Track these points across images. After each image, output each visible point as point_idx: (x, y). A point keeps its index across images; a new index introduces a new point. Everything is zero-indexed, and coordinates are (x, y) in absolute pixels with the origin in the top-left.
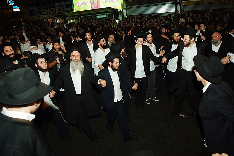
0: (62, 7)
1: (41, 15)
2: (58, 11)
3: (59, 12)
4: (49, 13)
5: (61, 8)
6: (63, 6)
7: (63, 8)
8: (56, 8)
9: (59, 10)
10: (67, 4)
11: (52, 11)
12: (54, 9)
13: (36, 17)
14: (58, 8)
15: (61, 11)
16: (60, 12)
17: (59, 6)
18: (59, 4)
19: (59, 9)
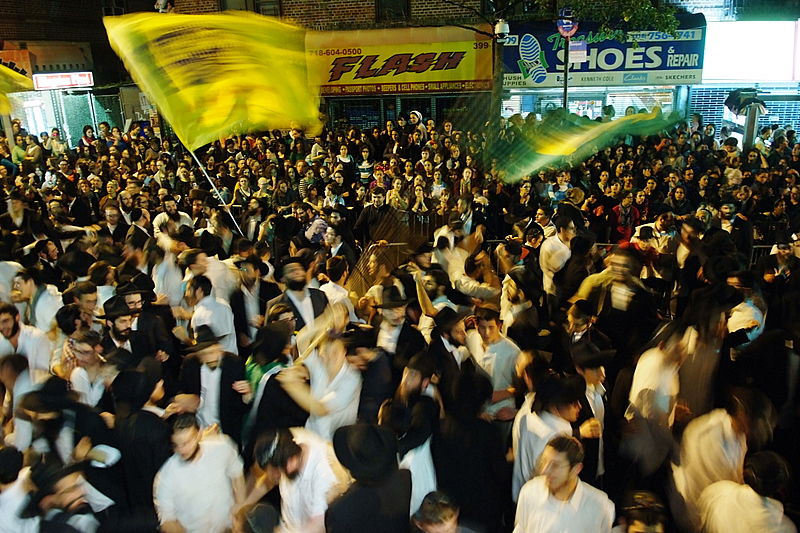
0: (659, 49)
1: (552, 69)
2: (634, 62)
3: (641, 65)
4: (592, 66)
5: (651, 52)
6: (665, 45)
7: (663, 55)
8: (630, 51)
9: (640, 58)
10: (683, 38)
11: (610, 59)
12: (618, 53)
13: (525, 77)
14: (642, 50)
15: (648, 65)
16: (644, 69)
17: (647, 45)
18: (646, 36)
19: (644, 54)
